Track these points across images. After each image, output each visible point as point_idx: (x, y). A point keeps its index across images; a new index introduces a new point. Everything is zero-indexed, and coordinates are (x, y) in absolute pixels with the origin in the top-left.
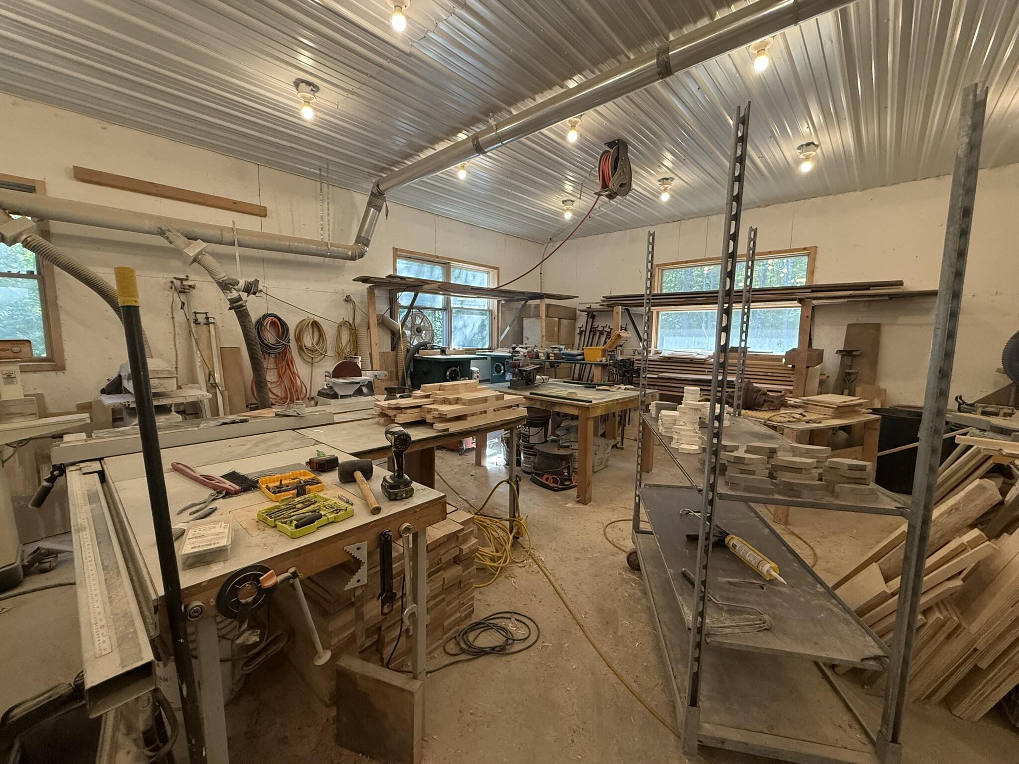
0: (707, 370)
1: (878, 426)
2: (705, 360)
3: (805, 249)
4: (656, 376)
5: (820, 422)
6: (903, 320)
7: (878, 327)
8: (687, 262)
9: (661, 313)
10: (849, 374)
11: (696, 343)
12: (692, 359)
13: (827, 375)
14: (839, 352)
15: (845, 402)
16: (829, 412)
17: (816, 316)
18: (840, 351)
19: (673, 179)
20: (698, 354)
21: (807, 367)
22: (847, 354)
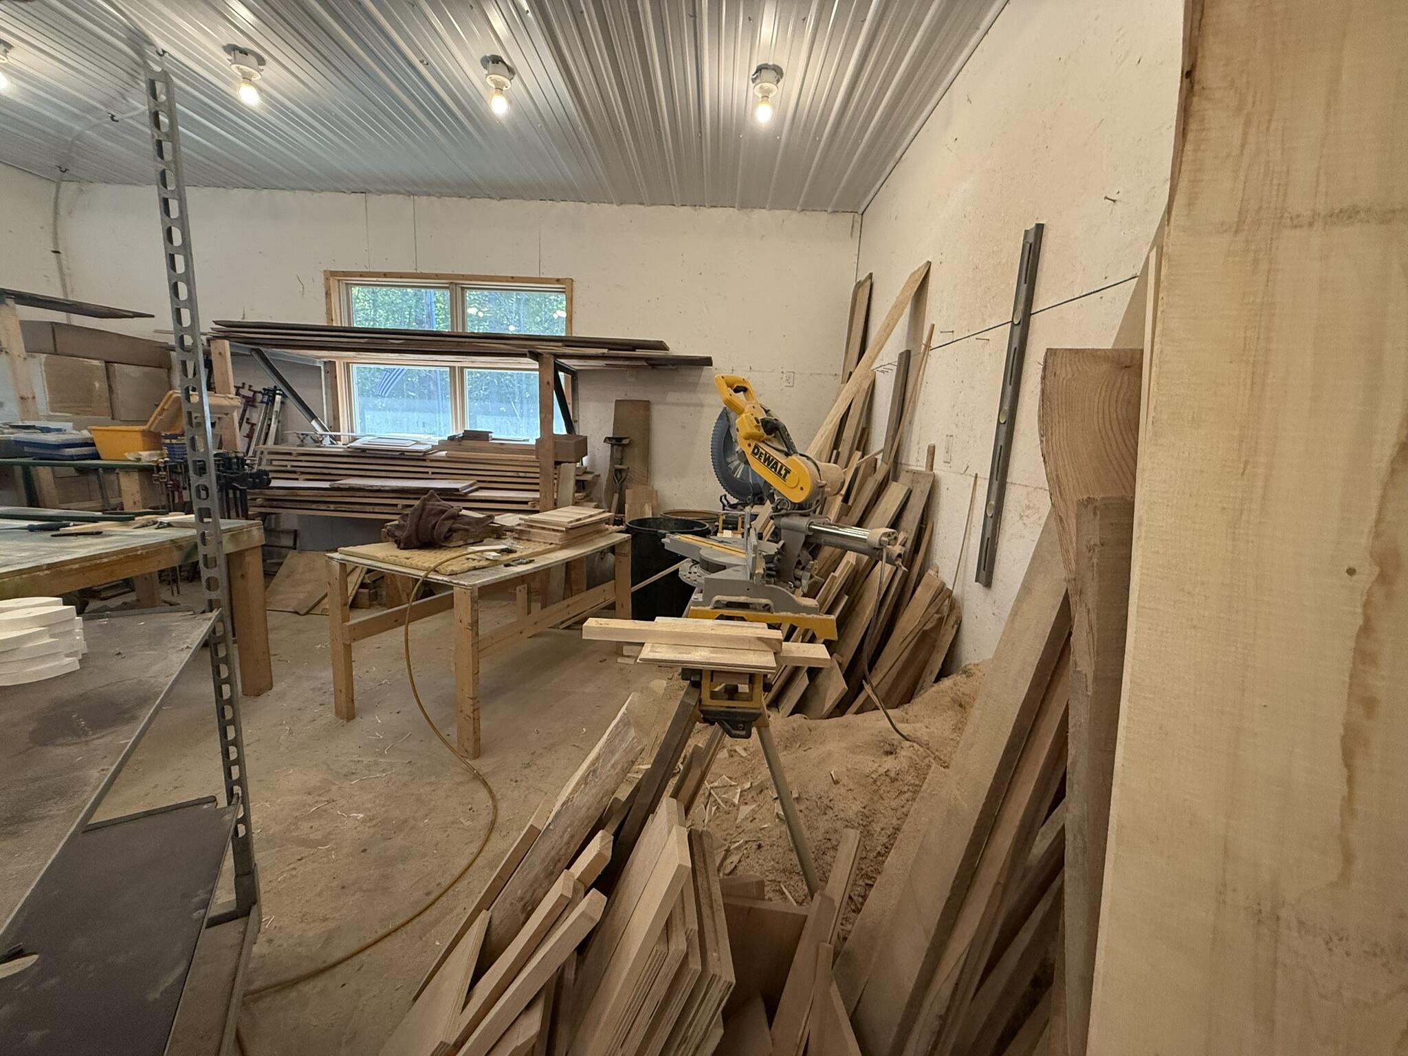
0: (430, 470)
1: (628, 549)
2: (425, 453)
3: (558, 281)
4: (326, 485)
5: (531, 562)
6: (672, 397)
7: (647, 405)
8: (385, 275)
9: (354, 368)
10: (620, 471)
11: (421, 425)
12: (403, 452)
13: (597, 473)
14: (607, 440)
15: (580, 519)
16: (556, 538)
17: (580, 386)
18: (609, 438)
19: (261, 61)
20: (417, 443)
21: (558, 463)
22: (616, 442)
